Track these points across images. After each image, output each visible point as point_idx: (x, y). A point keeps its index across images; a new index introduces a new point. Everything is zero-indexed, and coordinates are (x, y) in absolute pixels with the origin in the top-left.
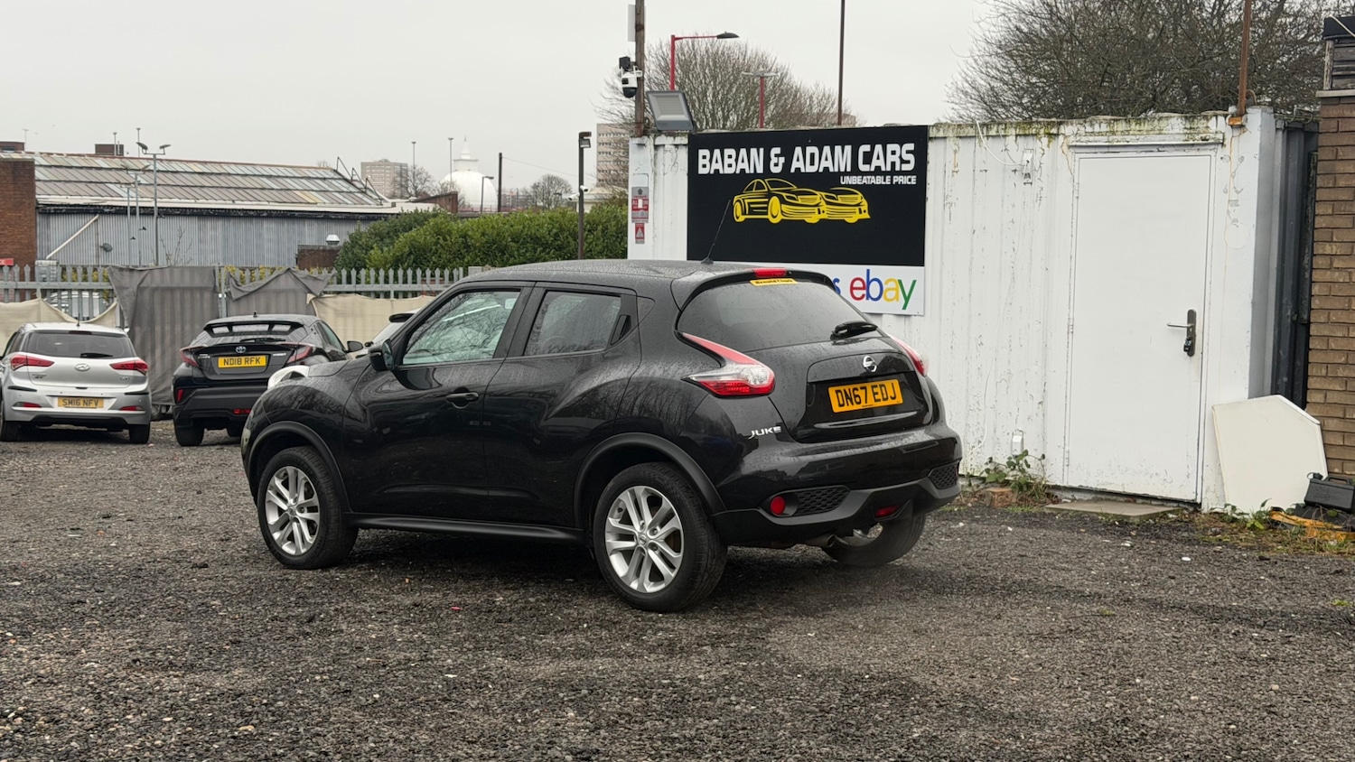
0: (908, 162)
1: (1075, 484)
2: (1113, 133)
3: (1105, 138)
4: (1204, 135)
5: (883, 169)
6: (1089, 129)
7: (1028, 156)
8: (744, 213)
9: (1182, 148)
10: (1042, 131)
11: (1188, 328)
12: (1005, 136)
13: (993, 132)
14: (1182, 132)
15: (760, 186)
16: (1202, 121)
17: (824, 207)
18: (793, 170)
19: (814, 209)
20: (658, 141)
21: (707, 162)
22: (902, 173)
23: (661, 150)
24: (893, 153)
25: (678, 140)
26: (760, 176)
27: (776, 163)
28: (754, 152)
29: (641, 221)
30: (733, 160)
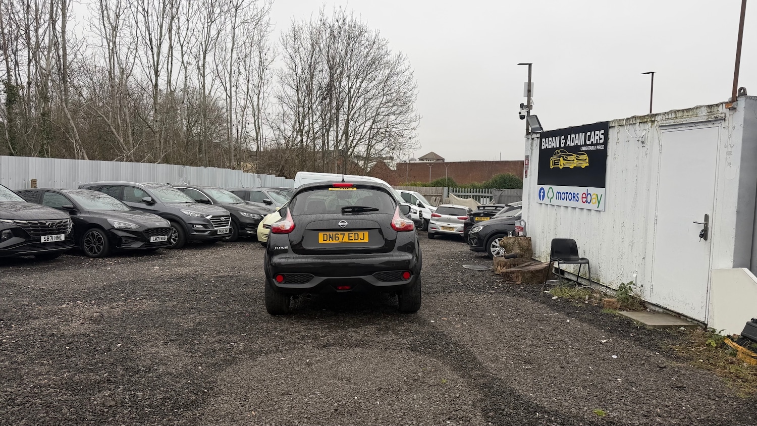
1: (655, 303)
2: (677, 118)
3: (672, 121)
4: (715, 115)
5: (594, 143)
6: (667, 117)
7: (644, 133)
8: (553, 165)
9: (705, 123)
10: (649, 120)
11: (705, 224)
12: (636, 123)
13: (631, 122)
14: (706, 114)
15: (558, 153)
16: (716, 108)
17: (576, 161)
18: (567, 146)
19: (573, 162)
20: (533, 136)
21: (544, 143)
22: (599, 144)
23: (533, 140)
24: (597, 135)
25: (538, 135)
26: (558, 148)
27: (563, 143)
28: (557, 138)
29: (527, 169)
30: (551, 142)
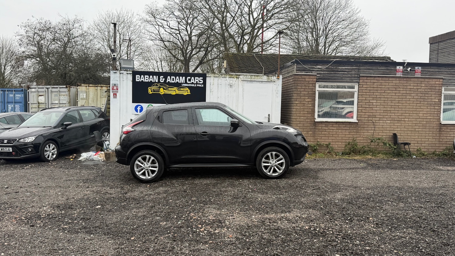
0: (201, 82)
2: (252, 78)
3: (250, 79)
4: (271, 80)
5: (194, 83)
6: (246, 77)
7: (231, 82)
8: (152, 92)
9: (267, 82)
10: (235, 77)
11: (268, 118)
12: (226, 77)
13: (223, 76)
14: (266, 79)
15: (157, 85)
16: (271, 77)
17: (177, 91)
18: (167, 82)
19: (174, 91)
20: (121, 72)
21: (139, 78)
22: (199, 84)
23: (122, 74)
24: (197, 79)
25: (128, 72)
26: (157, 83)
27: (162, 80)
28: (155, 77)
29: (115, 93)
30: (148, 78)
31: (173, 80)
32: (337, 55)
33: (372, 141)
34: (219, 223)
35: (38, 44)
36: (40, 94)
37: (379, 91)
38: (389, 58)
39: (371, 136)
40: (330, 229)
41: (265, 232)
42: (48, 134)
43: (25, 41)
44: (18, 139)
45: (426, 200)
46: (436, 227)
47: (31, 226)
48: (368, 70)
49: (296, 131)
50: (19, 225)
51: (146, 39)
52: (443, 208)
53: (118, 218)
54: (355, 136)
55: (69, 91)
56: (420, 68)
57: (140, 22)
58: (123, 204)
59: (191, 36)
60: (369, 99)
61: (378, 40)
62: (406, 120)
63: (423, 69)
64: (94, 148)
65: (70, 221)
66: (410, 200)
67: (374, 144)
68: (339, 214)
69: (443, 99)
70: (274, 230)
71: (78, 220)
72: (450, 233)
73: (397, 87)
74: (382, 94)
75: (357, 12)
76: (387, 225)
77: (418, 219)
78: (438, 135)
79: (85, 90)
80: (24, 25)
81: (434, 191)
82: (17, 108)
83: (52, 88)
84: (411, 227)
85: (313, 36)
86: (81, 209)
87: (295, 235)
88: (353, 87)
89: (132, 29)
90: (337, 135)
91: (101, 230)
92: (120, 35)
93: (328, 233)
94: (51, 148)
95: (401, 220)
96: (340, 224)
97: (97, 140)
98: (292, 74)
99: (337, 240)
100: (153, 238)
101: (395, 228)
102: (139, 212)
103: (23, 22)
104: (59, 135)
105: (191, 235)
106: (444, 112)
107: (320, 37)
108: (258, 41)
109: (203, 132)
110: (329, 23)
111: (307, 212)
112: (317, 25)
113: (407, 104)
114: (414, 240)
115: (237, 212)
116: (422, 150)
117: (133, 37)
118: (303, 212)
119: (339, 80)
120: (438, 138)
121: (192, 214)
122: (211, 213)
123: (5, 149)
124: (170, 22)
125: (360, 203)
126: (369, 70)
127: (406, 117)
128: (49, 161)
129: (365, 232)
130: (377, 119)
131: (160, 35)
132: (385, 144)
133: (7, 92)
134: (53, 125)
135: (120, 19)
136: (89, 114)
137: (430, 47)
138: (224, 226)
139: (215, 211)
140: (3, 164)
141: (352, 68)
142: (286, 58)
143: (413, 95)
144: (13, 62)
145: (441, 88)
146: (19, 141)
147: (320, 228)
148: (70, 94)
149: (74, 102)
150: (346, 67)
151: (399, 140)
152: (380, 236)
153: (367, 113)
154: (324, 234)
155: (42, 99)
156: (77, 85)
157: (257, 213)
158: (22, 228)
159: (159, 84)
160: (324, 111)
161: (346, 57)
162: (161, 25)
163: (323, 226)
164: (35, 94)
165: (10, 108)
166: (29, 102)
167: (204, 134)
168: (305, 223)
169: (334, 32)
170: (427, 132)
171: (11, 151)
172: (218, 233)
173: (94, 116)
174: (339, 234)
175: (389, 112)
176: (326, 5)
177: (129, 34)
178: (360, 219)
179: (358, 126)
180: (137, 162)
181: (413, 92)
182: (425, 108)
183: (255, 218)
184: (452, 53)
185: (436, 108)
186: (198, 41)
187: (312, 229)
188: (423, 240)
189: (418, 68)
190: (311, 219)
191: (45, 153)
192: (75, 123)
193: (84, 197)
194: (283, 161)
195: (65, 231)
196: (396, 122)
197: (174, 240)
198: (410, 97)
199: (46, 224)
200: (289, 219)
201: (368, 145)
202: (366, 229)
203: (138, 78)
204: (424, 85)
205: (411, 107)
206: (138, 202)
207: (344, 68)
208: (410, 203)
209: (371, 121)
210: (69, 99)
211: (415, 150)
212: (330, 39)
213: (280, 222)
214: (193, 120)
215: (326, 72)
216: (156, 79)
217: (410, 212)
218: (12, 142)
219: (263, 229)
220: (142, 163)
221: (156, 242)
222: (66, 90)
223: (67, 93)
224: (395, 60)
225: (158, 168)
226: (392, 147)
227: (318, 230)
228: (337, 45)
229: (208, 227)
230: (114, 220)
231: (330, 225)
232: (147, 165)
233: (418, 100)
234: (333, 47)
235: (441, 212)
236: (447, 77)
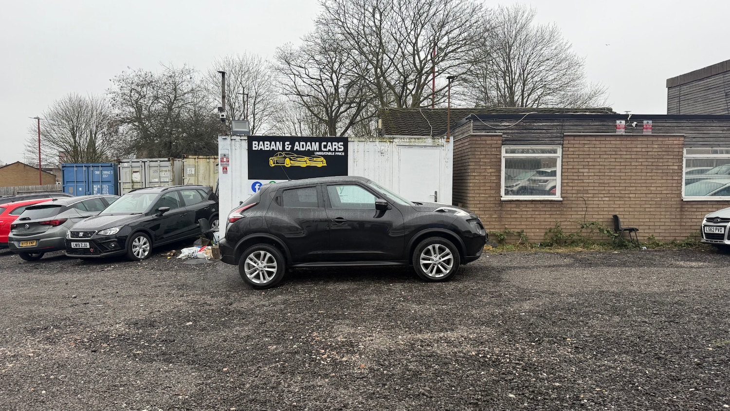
0: (341, 148)
3: (408, 143)
4: (438, 144)
6: (403, 140)
7: (383, 148)
8: (274, 164)
9: (431, 147)
10: (388, 140)
11: (435, 196)
12: (375, 141)
13: (371, 140)
14: (431, 142)
15: (281, 155)
16: (437, 139)
17: (308, 162)
18: (295, 150)
19: (303, 162)
20: (233, 138)
21: (257, 146)
22: (338, 152)
23: (233, 141)
24: (335, 145)
25: (242, 138)
26: (281, 151)
27: (288, 147)
28: (278, 143)
29: (225, 166)
30: (268, 146)
31: (303, 147)
32: (540, 107)
33: (583, 227)
34: (350, 346)
35: (137, 103)
36: (134, 170)
37: (592, 156)
38: (610, 110)
39: (581, 219)
40: (506, 356)
41: (412, 360)
42: (137, 224)
43: (120, 100)
44: (97, 231)
45: (653, 311)
46: (663, 352)
47: (92, 351)
48: (575, 127)
49: (469, 214)
50: (77, 350)
51: (278, 94)
52: (677, 323)
53: (213, 339)
54: (559, 220)
55: (173, 165)
56: (650, 122)
57: (270, 70)
58: (223, 319)
59: (338, 87)
60: (577, 167)
61: (596, 86)
62: (631, 195)
63: (654, 124)
64: (199, 242)
65: (146, 344)
66: (629, 312)
67: (586, 231)
68: (522, 333)
69: (684, 165)
70: (425, 358)
71: (158, 343)
72: (683, 361)
73: (618, 150)
74: (596, 160)
75: (566, 47)
76: (591, 350)
77: (638, 341)
78: (678, 217)
79: (194, 164)
80: (117, 79)
81: (667, 298)
82: (104, 190)
83: (150, 161)
84: (627, 353)
85: (505, 83)
86: (165, 327)
87: (454, 365)
88: (555, 152)
89: (259, 80)
90: (533, 219)
91: (184, 357)
92: (244, 88)
93: (503, 361)
94: (142, 242)
95: (612, 342)
96: (522, 348)
97: (204, 231)
98: (468, 135)
99: (515, 372)
100: (253, 369)
101: (602, 353)
102: (242, 331)
103: (116, 75)
104: (152, 225)
105: (307, 365)
106: (687, 184)
107: (516, 84)
108: (427, 91)
109: (337, 218)
110: (527, 64)
111: (478, 331)
112: (511, 67)
113: (633, 174)
114: (628, 372)
115: (378, 330)
116: (656, 238)
117: (261, 91)
118: (472, 331)
119: (534, 142)
120: (679, 220)
121: (315, 334)
122: (342, 332)
123: (81, 245)
124: (310, 70)
125: (556, 317)
126: (577, 127)
127: (632, 192)
128: (138, 260)
129: (557, 360)
130: (590, 195)
131: (296, 88)
132: (601, 230)
133: (91, 169)
134: (144, 212)
135: (244, 67)
136: (193, 195)
137: (668, 92)
138: (356, 351)
139: (347, 330)
140: (78, 265)
141: (552, 124)
142: (463, 112)
143: (640, 160)
144: (105, 130)
145: (681, 150)
146: (99, 234)
147: (492, 354)
148: (174, 169)
149: (179, 179)
150: (544, 124)
151: (622, 224)
152: (578, 366)
153: (576, 187)
154: (497, 363)
155: (137, 177)
156: (182, 157)
157: (406, 331)
158: (80, 355)
159: (283, 153)
160: (521, 185)
161: (551, 110)
162: (297, 73)
163: (497, 350)
164: (128, 170)
165: (96, 189)
166: (120, 181)
167: (340, 220)
168: (472, 346)
169: (535, 75)
170: (663, 213)
171: (88, 247)
172: (346, 361)
173: (200, 198)
174: (518, 362)
175: (608, 185)
176: (522, 39)
177: (256, 87)
178: (553, 340)
179: (563, 206)
180: (248, 261)
181: (641, 157)
182: (659, 178)
183: (403, 338)
184: (700, 100)
185: (675, 178)
186: (347, 93)
187: (480, 356)
188: (641, 372)
189: (648, 122)
190: (482, 341)
191: (134, 250)
192: (174, 208)
193: (174, 310)
194: (450, 256)
195: (136, 358)
196: (618, 199)
197: (282, 372)
198: (637, 164)
199: (114, 349)
200: (449, 340)
201: (577, 233)
202: (559, 356)
203: (255, 146)
204: (656, 146)
205: (639, 178)
206: (244, 317)
207: (541, 124)
208: (628, 316)
209: (581, 199)
210: (173, 176)
211: (646, 238)
212: (531, 86)
213: (436, 345)
214: (324, 201)
215: (516, 131)
216: (279, 146)
217: (627, 329)
218: (90, 235)
219: (410, 356)
220: (255, 262)
221: (256, 375)
222: (168, 164)
223: (170, 168)
224: (618, 112)
225: (276, 269)
226: (611, 235)
227: (489, 356)
228: (539, 93)
229: (333, 352)
230: (207, 342)
231: (507, 349)
232: (262, 265)
233: (648, 167)
234: (534, 96)
235: (673, 329)
236: (689, 133)
